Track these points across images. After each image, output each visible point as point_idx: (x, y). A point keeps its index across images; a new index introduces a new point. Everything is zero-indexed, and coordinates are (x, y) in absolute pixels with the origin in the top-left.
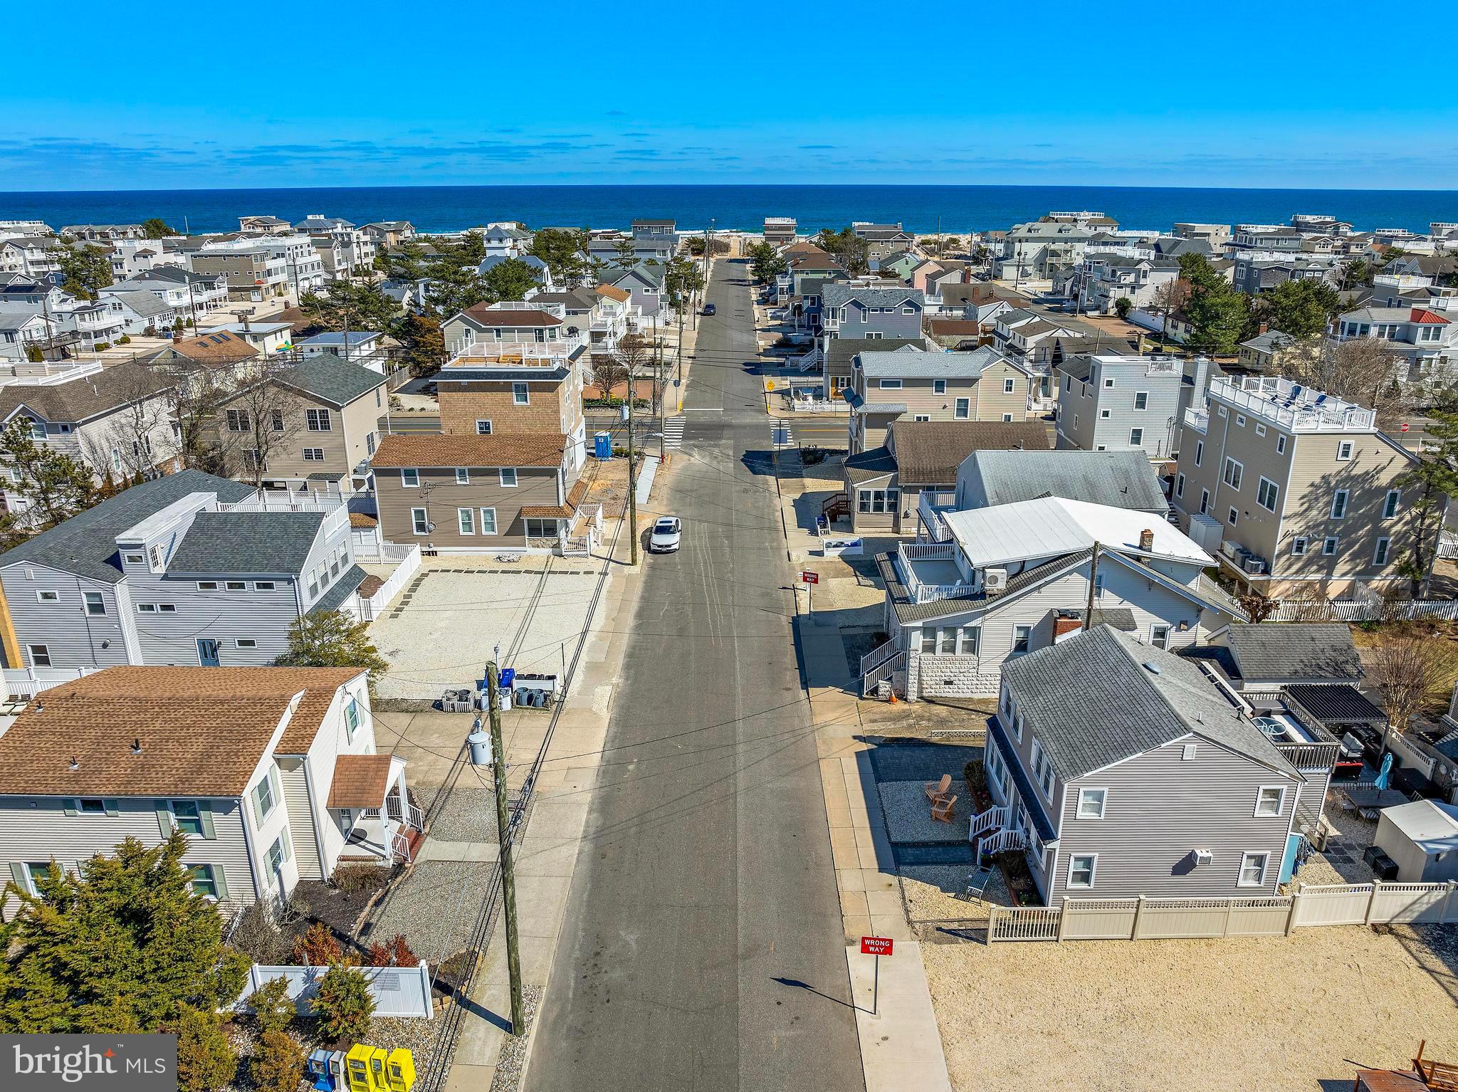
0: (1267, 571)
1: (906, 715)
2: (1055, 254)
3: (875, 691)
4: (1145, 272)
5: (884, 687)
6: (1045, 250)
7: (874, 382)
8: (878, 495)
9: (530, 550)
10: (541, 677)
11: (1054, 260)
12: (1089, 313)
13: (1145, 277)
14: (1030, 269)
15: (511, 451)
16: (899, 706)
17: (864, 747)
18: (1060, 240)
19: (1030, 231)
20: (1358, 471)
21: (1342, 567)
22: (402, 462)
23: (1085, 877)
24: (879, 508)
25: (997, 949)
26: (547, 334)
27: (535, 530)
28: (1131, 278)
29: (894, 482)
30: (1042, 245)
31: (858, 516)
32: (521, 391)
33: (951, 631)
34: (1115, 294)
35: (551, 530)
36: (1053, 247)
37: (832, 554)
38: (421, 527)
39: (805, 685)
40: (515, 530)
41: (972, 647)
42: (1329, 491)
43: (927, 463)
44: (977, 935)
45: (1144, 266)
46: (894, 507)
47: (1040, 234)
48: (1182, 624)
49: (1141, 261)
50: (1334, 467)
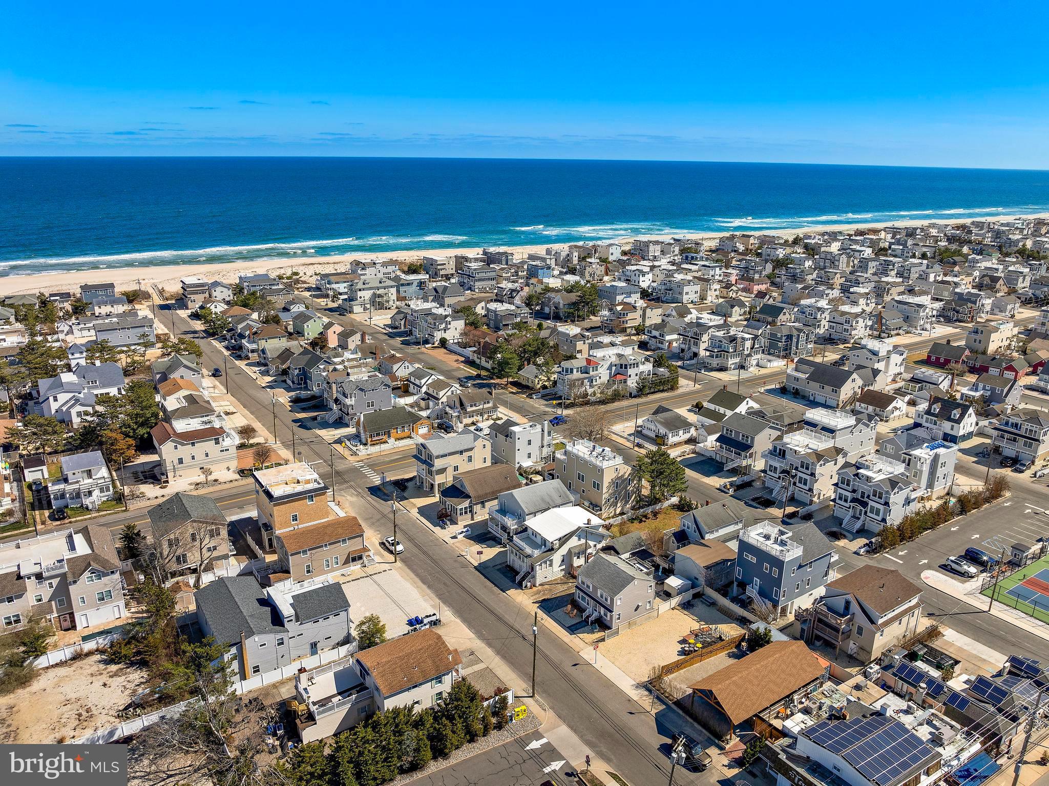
0: (601, 510)
1: (538, 592)
2: (380, 296)
3: (526, 586)
4: (449, 322)
5: (529, 584)
6: (374, 294)
8: (466, 508)
9: (352, 568)
10: (430, 616)
11: (379, 300)
12: (427, 346)
13: (450, 324)
14: (368, 306)
15: (340, 531)
16: (535, 589)
17: (538, 605)
18: (381, 288)
19: (364, 284)
20: (620, 475)
21: (619, 505)
22: (300, 547)
23: (619, 618)
24: (466, 513)
25: (608, 641)
27: (354, 560)
28: (443, 326)
29: (471, 502)
30: (372, 291)
31: (460, 518)
32: (311, 498)
33: (545, 562)
34: (438, 335)
35: (360, 558)
36: (378, 292)
37: (460, 537)
38: (308, 572)
39: (504, 592)
40: (346, 562)
41: (551, 565)
42: (614, 483)
43: (480, 493)
44: (603, 640)
45: (448, 319)
46: (471, 511)
47: (370, 285)
48: (600, 542)
49: (446, 316)
50: (614, 475)
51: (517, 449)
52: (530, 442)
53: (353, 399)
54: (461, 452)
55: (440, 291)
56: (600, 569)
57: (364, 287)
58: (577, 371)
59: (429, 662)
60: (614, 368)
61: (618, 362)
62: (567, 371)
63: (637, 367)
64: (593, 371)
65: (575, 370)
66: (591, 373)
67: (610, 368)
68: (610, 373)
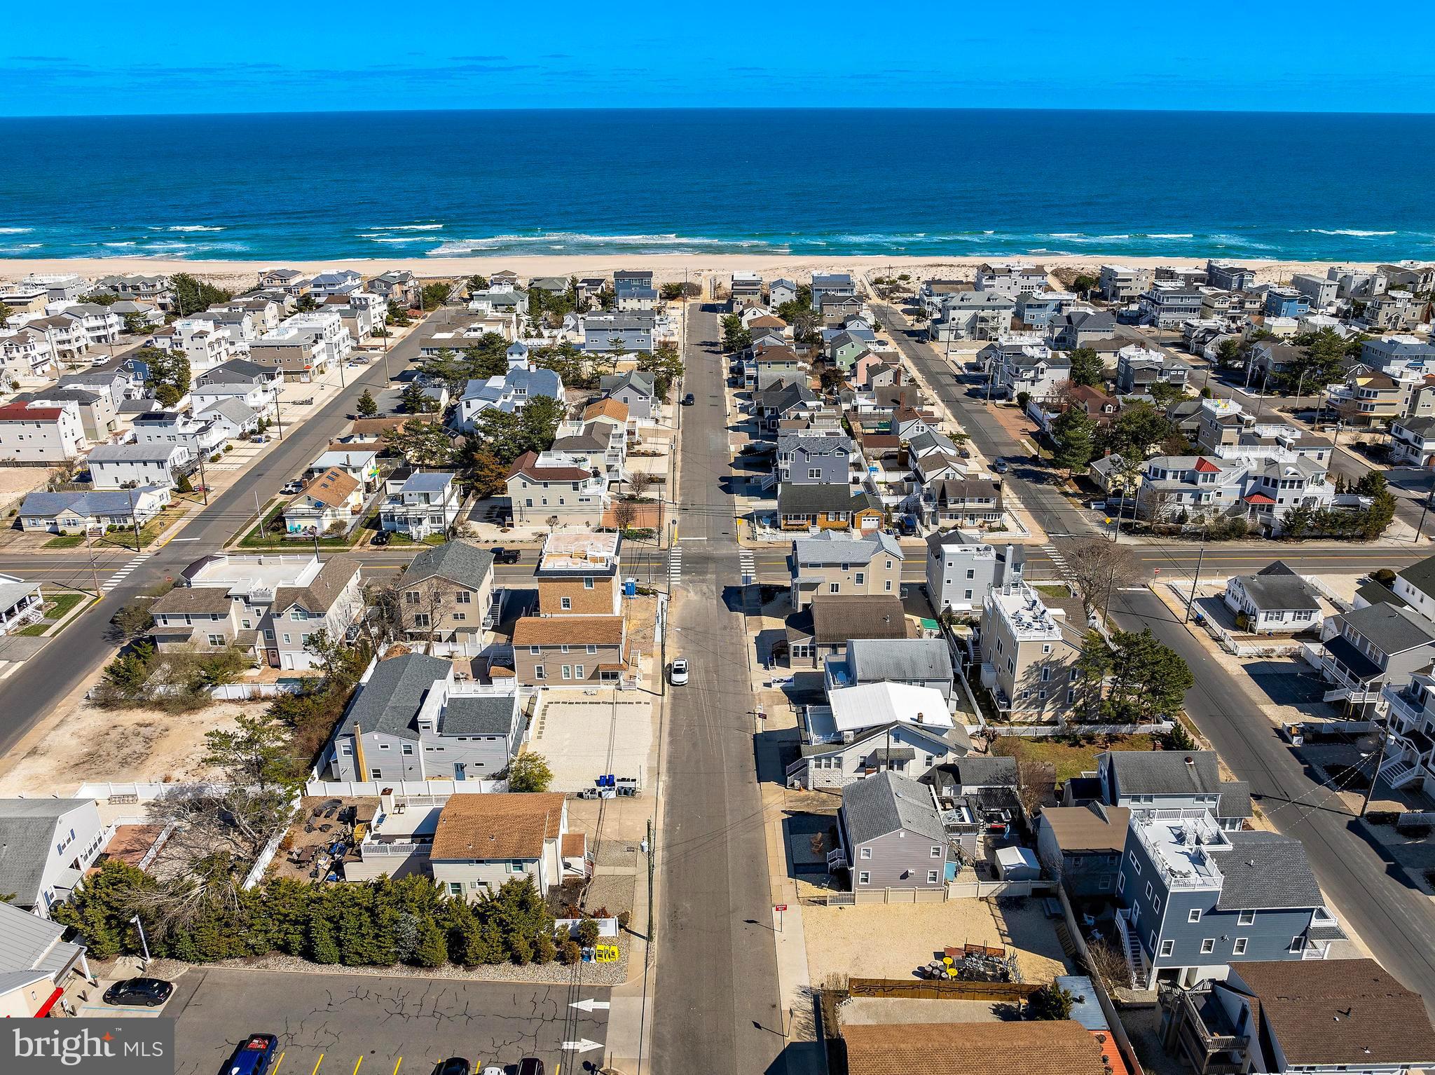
0: (1009, 707)
1: (806, 798)
2: (983, 320)
3: (793, 785)
4: (1042, 369)
5: (797, 783)
6: (975, 316)
7: (804, 565)
8: (804, 648)
9: (603, 687)
10: (628, 780)
11: (983, 325)
12: (998, 402)
13: (1042, 373)
14: (962, 333)
15: (591, 633)
16: (804, 793)
17: (786, 816)
18: (988, 308)
19: (962, 300)
20: (1053, 659)
21: (1048, 706)
22: (530, 641)
23: (866, 880)
24: (804, 654)
25: (832, 908)
26: (581, 485)
27: (605, 676)
28: (1032, 374)
29: (813, 641)
30: (973, 312)
31: (792, 659)
32: (589, 582)
33: (829, 758)
34: (1019, 387)
35: (615, 676)
36: (982, 314)
37: (777, 687)
38: (540, 675)
39: (759, 782)
40: (594, 676)
41: (839, 765)
42: (1038, 669)
43: (831, 631)
44: (824, 903)
45: (1042, 365)
46: (813, 654)
47: (971, 303)
48: (941, 754)
49: (1039, 360)
50: (1041, 657)
51: (945, 580)
52: (971, 574)
53: (789, 461)
54: (845, 566)
55: (1075, 321)
56: (870, 795)
57: (961, 304)
58: (1175, 477)
59: (516, 836)
60: (1250, 483)
61: (1261, 473)
62: (1156, 474)
63: (1299, 487)
64: (1205, 480)
65: (1169, 476)
66: (1200, 484)
67: (1243, 480)
68: (1243, 491)
